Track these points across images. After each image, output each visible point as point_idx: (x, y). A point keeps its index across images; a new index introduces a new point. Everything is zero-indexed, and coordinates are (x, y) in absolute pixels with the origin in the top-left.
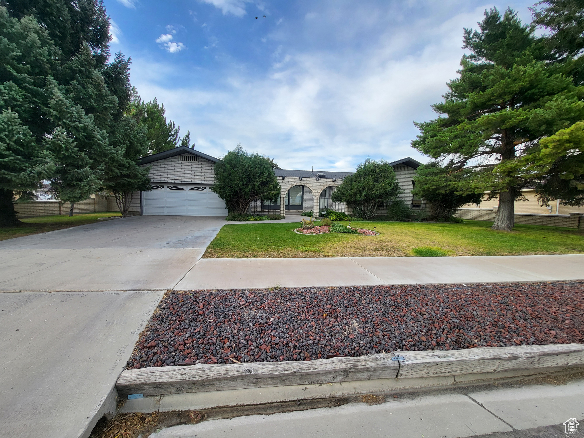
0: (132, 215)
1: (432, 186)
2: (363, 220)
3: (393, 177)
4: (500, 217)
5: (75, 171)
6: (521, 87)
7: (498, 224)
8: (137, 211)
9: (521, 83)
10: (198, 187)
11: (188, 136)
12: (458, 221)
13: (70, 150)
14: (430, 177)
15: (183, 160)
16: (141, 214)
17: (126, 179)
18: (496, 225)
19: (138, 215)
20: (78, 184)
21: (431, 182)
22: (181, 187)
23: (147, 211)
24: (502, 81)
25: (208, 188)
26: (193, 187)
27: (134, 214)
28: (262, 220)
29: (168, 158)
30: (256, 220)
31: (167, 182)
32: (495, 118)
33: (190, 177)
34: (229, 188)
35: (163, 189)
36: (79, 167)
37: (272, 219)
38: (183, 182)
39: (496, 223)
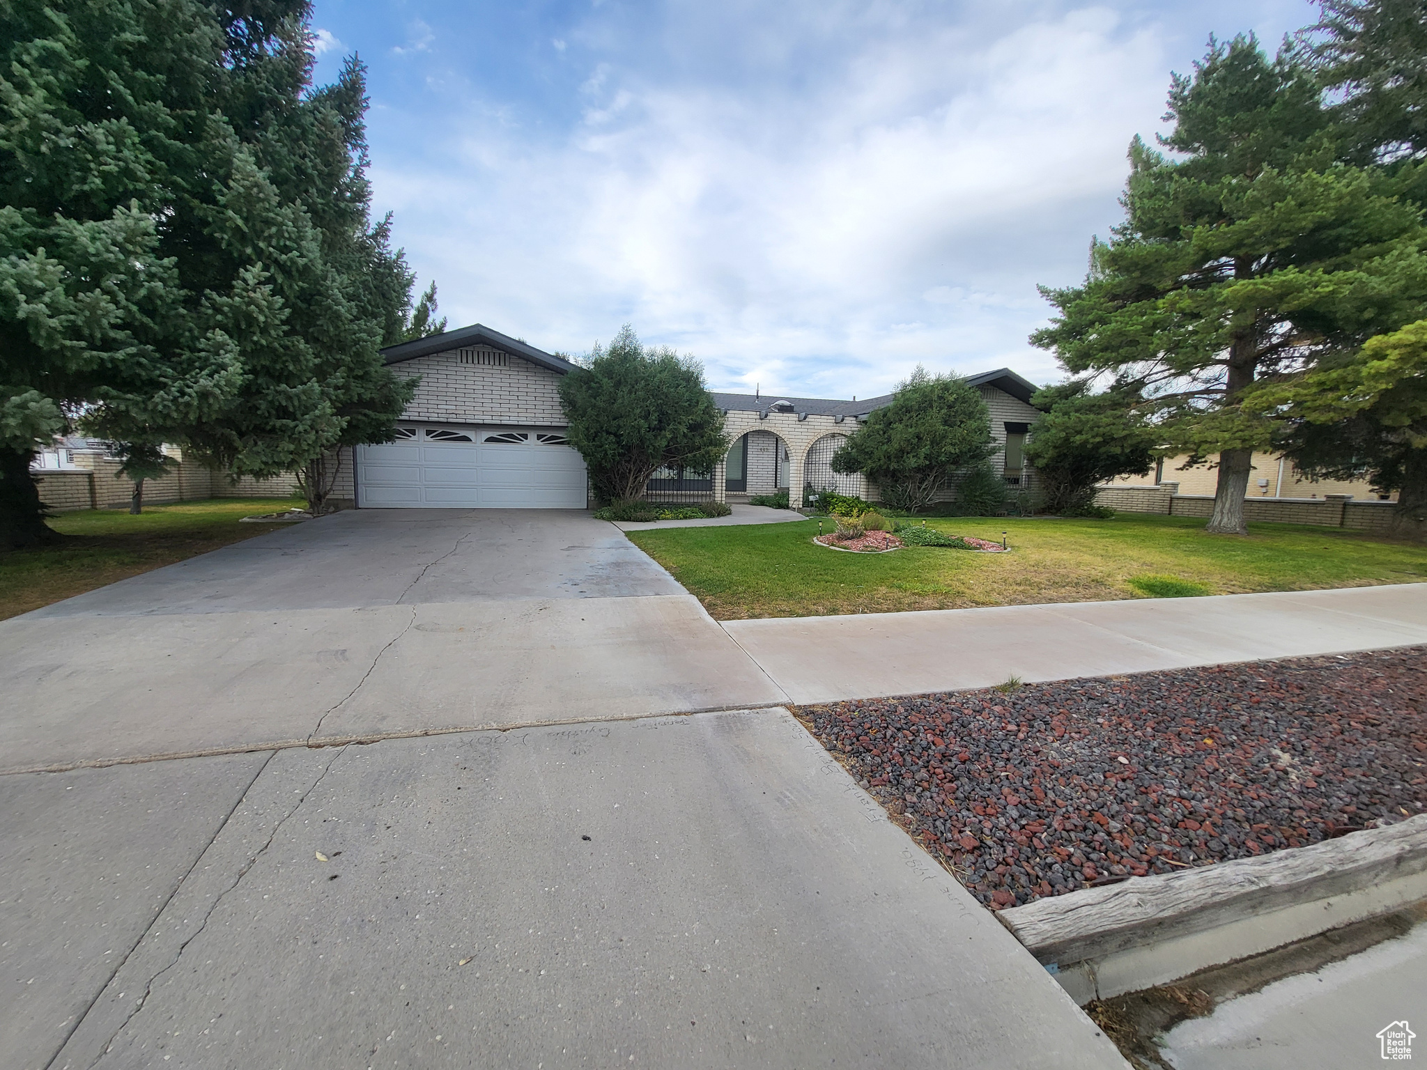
0: (332, 509)
1: (1093, 437)
2: (906, 514)
3: (983, 412)
4: (1227, 505)
5: (278, 389)
6: (1317, 220)
7: (1221, 521)
8: (346, 497)
9: (1319, 213)
10: (509, 434)
11: (430, 298)
12: (1102, 516)
13: (273, 332)
14: (1092, 416)
15: (470, 361)
16: (354, 504)
17: (367, 411)
18: (1216, 523)
19: (348, 508)
20: (286, 426)
21: (1092, 429)
22: (462, 433)
23: (373, 497)
24: (1277, 204)
25: (532, 436)
26: (495, 434)
27: (338, 505)
28: (690, 517)
29: (428, 355)
30: (677, 518)
31: (426, 419)
32: (1270, 289)
33: (488, 406)
34: (612, 438)
35: (413, 438)
36: (288, 378)
37: (711, 516)
38: (468, 421)
39: (1217, 517)
